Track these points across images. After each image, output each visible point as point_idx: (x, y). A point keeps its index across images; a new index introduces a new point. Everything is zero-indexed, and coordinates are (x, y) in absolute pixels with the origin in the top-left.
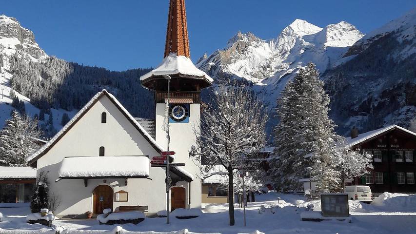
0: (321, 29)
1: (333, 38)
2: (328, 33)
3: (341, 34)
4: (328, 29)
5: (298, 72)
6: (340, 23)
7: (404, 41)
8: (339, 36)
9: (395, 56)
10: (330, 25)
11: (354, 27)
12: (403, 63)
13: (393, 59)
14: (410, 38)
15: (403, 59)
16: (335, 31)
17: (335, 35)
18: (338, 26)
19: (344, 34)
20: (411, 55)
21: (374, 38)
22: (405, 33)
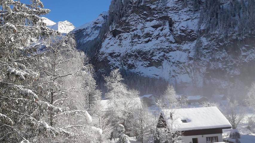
0: (55, 23)
1: (61, 29)
2: (59, 26)
3: (65, 27)
4: (59, 24)
5: (42, 44)
6: (65, 21)
7: (86, 34)
8: (64, 28)
9: (81, 41)
10: (60, 22)
11: (72, 24)
12: (84, 44)
13: (80, 42)
14: (89, 33)
15: (84, 43)
16: (62, 25)
17: (62, 27)
18: (63, 22)
19: (66, 27)
20: (88, 41)
21: (78, 31)
22: (87, 31)
